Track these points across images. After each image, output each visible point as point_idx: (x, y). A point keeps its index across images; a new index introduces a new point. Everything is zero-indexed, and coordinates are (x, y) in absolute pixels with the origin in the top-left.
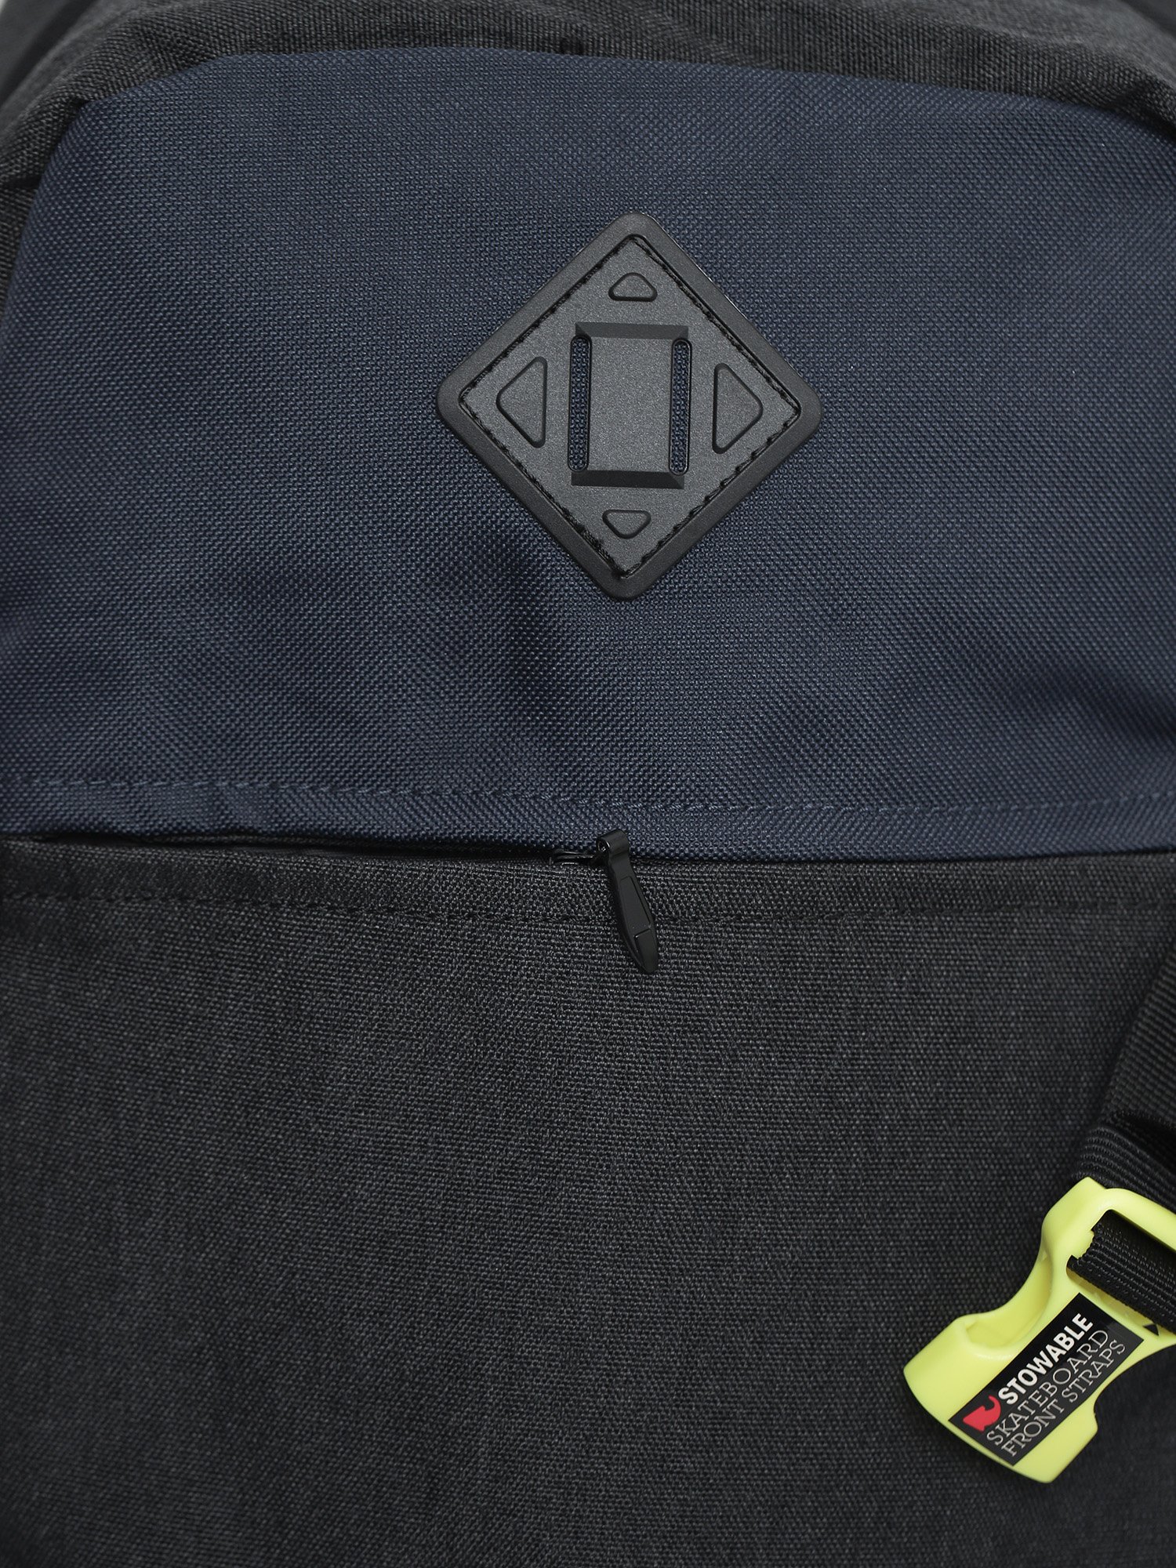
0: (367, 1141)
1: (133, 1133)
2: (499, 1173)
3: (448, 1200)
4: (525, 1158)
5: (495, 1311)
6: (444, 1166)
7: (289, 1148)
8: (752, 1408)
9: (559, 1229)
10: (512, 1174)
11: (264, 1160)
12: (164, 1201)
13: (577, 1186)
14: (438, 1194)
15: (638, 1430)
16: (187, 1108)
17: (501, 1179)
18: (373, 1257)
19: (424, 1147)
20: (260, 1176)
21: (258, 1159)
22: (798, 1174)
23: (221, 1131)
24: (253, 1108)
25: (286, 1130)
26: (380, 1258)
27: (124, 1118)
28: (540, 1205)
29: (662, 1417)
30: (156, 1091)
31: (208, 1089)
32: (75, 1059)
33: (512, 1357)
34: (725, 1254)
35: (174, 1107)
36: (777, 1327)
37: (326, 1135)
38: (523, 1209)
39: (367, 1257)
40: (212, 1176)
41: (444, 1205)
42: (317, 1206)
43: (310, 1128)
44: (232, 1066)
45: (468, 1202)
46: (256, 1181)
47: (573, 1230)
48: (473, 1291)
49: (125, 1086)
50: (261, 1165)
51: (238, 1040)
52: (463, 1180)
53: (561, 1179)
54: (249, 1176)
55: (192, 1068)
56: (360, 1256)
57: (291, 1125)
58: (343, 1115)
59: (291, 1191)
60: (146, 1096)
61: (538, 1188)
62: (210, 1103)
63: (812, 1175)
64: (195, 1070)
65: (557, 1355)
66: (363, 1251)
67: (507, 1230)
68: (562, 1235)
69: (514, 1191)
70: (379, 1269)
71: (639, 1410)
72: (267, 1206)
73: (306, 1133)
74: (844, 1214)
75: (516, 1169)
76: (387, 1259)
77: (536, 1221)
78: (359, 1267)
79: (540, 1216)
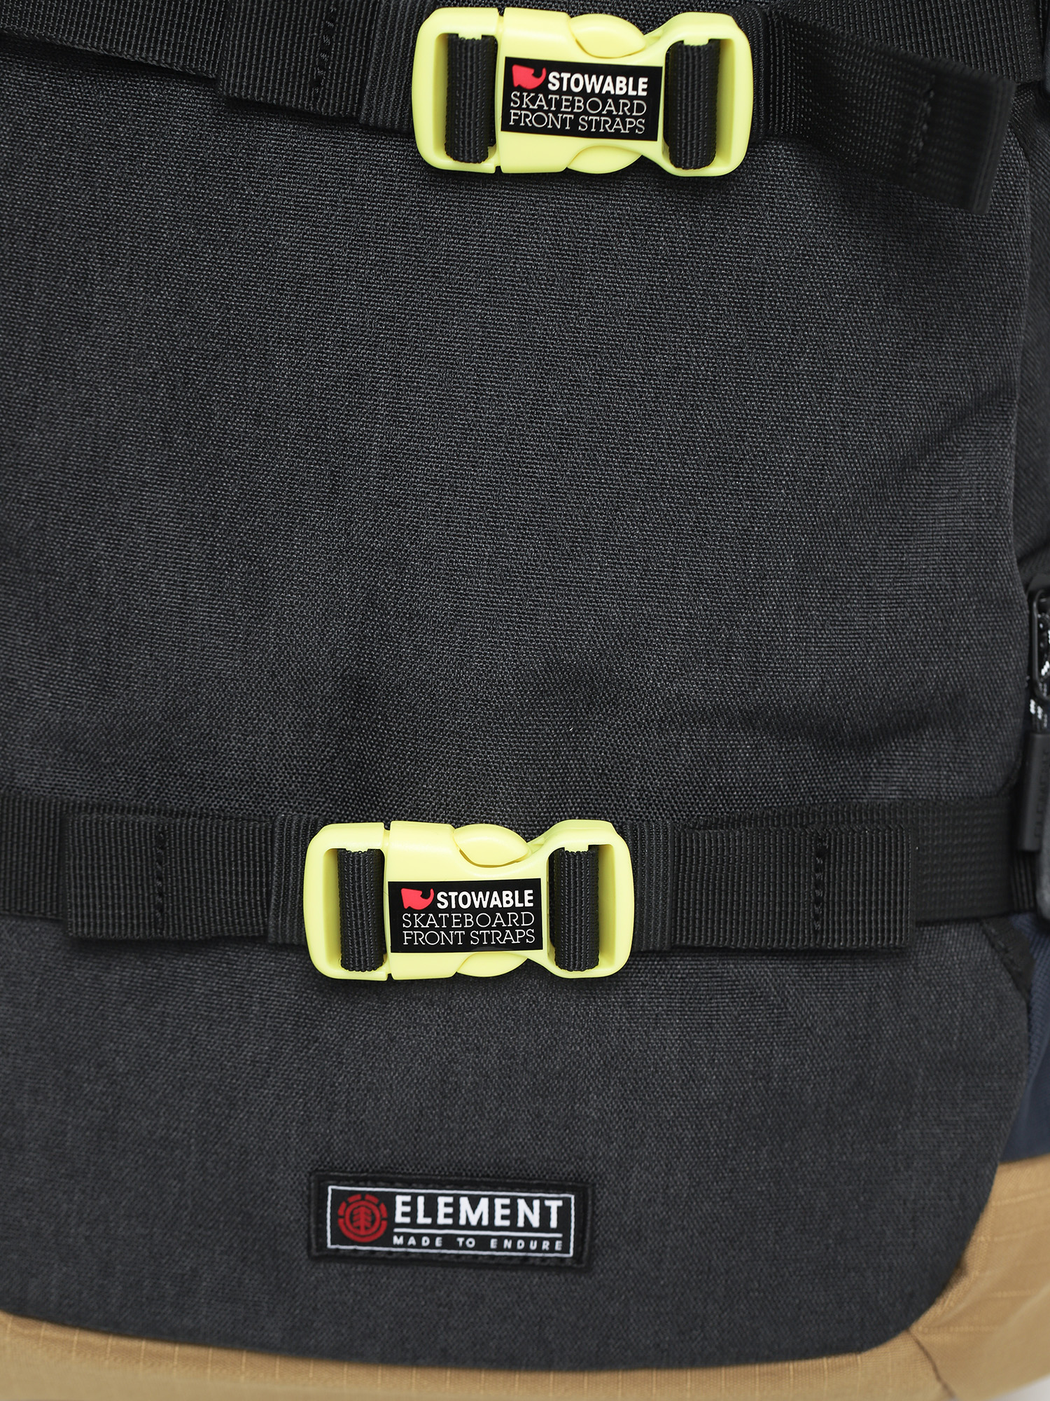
0: (289, 201)
1: (105, 198)
2: (393, 227)
3: (352, 249)
4: (414, 215)
5: (387, 339)
6: (350, 222)
7: (228, 207)
8: (593, 428)
9: (439, 273)
10: (403, 228)
11: (208, 217)
12: (130, 252)
13: (455, 238)
14: (345, 244)
15: (499, 440)
16: (148, 177)
17: (395, 232)
18: (291, 296)
19: (334, 205)
20: (204, 230)
21: (203, 216)
22: (635, 239)
23: (175, 194)
24: (200, 175)
25: (226, 192)
26: (297, 296)
27: (99, 187)
28: (425, 253)
29: (519, 430)
30: (124, 164)
31: (165, 161)
32: (62, 140)
33: (399, 376)
34: (573, 300)
35: (138, 175)
36: (615, 363)
37: (257, 196)
38: (411, 256)
39: (286, 295)
40: (168, 232)
41: (349, 253)
42: (249, 254)
43: (244, 190)
44: (185, 142)
45: (368, 251)
46: (201, 234)
47: (451, 274)
48: (371, 323)
49: (100, 161)
50: (206, 221)
51: (190, 120)
52: (365, 233)
53: (442, 232)
54: (196, 231)
55: (153, 144)
56: (281, 294)
57: (229, 188)
58: (271, 180)
59: (228, 242)
60: (116, 168)
61: (424, 239)
62: (167, 172)
63: (646, 240)
64: (156, 146)
65: (436, 376)
66: (284, 290)
67: (398, 273)
68: (442, 278)
69: (405, 242)
70: (296, 305)
71: (500, 424)
72: (209, 254)
73: (242, 194)
74: (672, 274)
75: (407, 224)
76: (302, 297)
77: (421, 266)
78: (280, 303)
79: (425, 262)
